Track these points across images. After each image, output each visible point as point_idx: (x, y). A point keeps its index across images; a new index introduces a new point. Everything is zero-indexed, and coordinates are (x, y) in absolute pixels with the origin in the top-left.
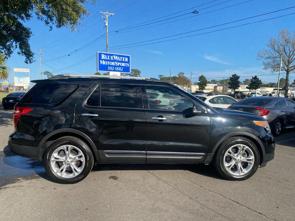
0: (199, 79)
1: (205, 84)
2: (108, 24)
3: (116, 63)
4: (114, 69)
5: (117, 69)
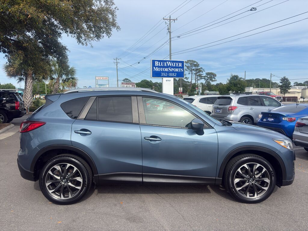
0: (281, 81)
1: (288, 87)
3: (169, 69)
4: (167, 75)
5: (171, 75)
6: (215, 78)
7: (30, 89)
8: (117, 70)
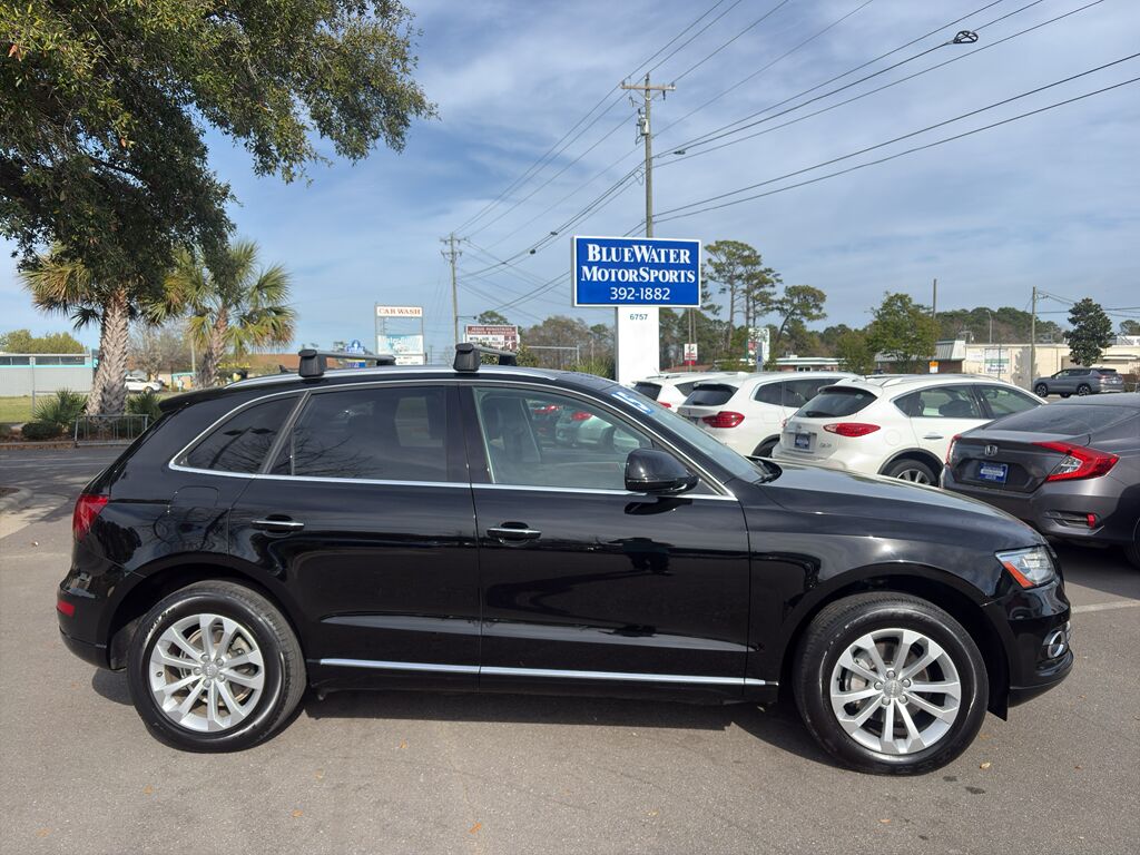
0: (1071, 316)
1: (1101, 338)
3: (642, 273)
4: (633, 296)
5: (649, 296)
6: (821, 309)
7: (117, 352)
8: (454, 279)
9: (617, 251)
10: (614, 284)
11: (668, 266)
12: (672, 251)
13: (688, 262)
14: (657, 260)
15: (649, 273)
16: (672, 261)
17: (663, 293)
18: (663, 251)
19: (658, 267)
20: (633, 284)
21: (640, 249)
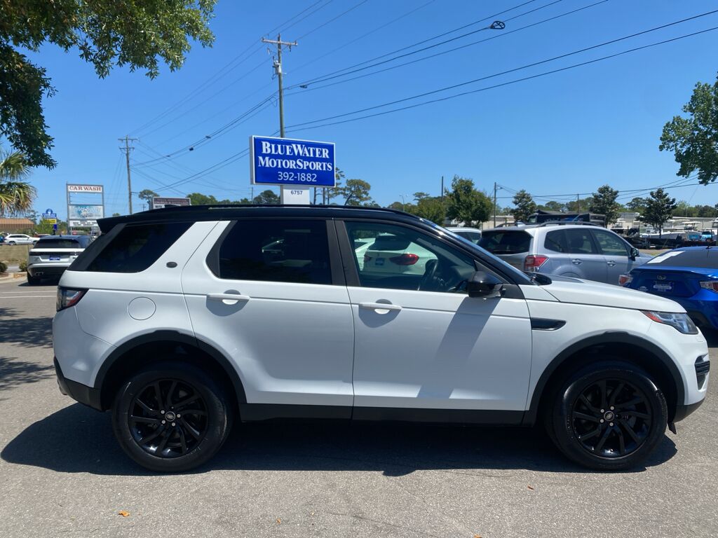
0: (514, 200)
2: (283, 69)
3: (298, 162)
4: (293, 178)
5: (303, 179)
6: (367, 194)
8: (128, 166)
9: (282, 147)
10: (280, 170)
11: (315, 159)
12: (317, 149)
13: (328, 157)
14: (308, 155)
15: (303, 163)
16: (317, 156)
17: (313, 177)
18: (311, 149)
19: (309, 159)
20: (293, 170)
21: (297, 147)
